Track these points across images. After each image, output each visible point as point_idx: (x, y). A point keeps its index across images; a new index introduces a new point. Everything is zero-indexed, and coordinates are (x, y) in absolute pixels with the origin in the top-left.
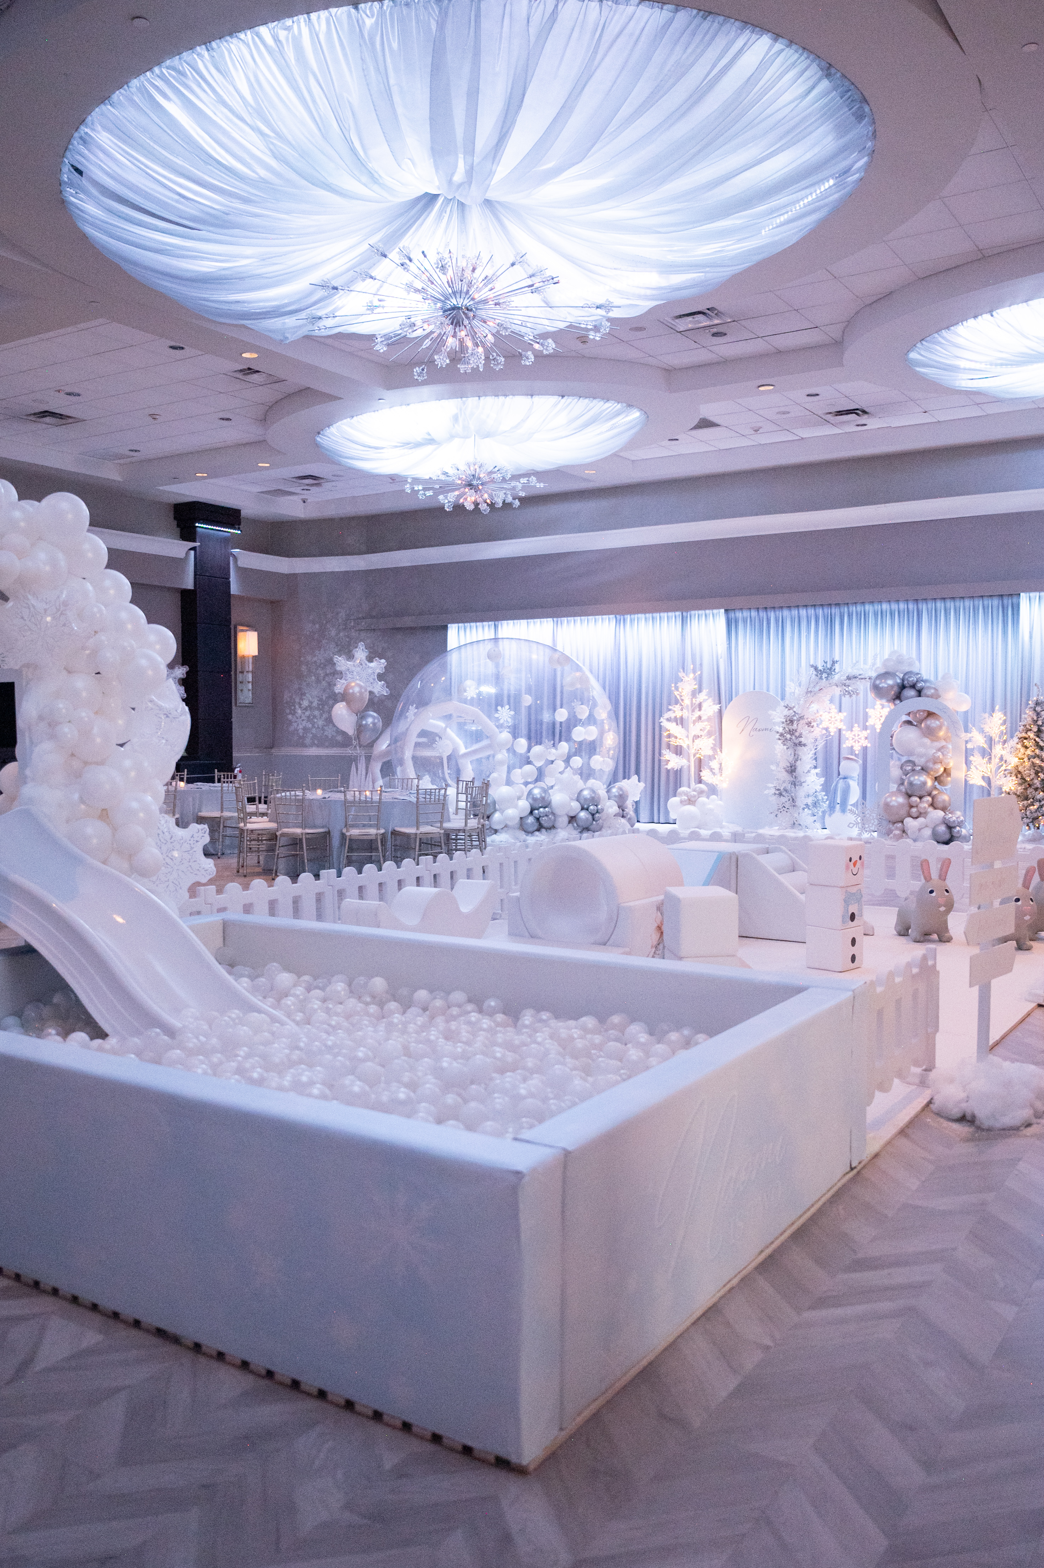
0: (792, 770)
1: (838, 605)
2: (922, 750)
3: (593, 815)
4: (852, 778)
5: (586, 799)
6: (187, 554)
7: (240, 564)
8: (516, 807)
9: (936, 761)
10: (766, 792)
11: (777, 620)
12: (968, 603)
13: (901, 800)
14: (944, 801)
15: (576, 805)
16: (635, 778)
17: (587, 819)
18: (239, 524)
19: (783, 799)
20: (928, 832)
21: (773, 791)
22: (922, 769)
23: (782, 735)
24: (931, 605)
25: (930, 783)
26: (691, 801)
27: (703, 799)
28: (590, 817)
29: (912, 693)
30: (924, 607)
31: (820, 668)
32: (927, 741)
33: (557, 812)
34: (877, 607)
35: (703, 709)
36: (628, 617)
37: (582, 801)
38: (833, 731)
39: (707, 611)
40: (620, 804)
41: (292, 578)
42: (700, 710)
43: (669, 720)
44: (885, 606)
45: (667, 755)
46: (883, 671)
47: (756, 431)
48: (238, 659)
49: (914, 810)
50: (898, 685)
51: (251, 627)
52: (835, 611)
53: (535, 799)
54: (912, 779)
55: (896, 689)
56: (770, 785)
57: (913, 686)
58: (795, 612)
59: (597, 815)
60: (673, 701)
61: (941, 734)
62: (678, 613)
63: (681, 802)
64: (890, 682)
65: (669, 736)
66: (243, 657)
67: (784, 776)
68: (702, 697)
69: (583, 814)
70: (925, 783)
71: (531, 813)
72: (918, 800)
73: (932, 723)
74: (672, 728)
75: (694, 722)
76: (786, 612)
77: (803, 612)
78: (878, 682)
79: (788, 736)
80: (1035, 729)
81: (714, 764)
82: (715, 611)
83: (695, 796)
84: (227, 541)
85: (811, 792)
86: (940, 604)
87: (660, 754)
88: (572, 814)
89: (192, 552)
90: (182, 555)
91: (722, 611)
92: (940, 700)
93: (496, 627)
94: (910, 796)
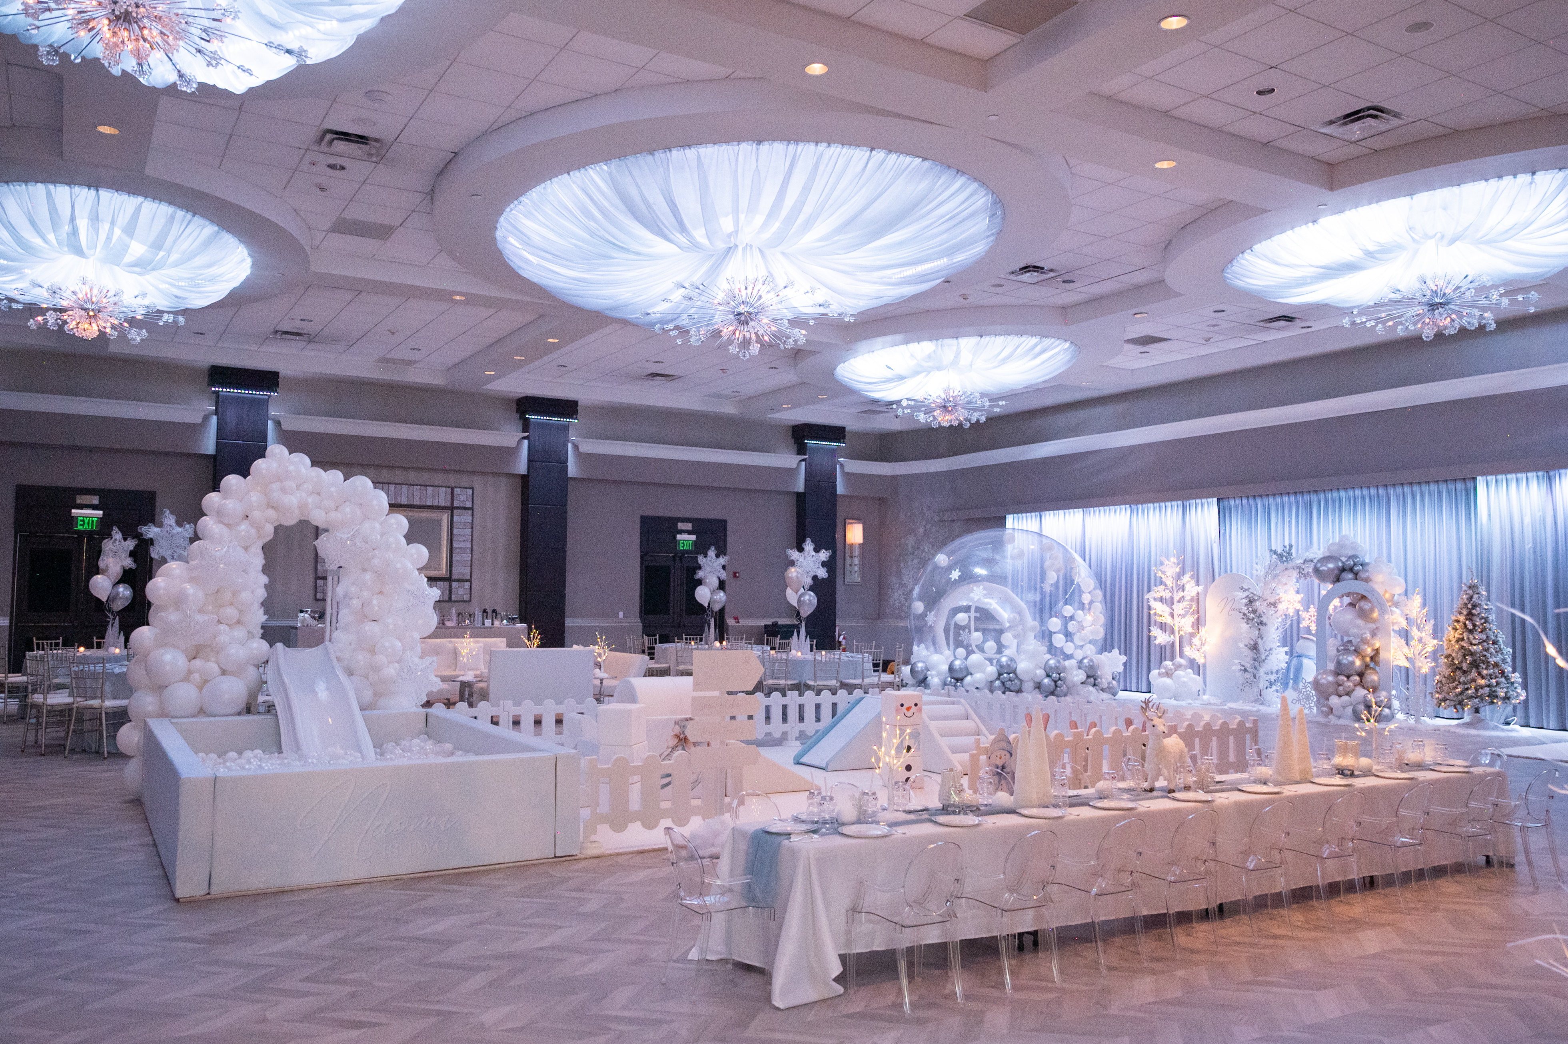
0: (1255, 647)
1: (1316, 492)
2: (1355, 631)
3: (1055, 682)
4: (1308, 657)
5: (1051, 668)
6: (799, 464)
7: (846, 470)
8: (983, 672)
9: (1365, 641)
10: (1234, 668)
11: (1264, 506)
12: (1434, 487)
13: (1331, 678)
14: (1373, 681)
15: (1040, 672)
16: (1116, 651)
17: (1049, 685)
18: (844, 437)
19: (1247, 675)
20: (1349, 710)
21: (1239, 667)
22: (1355, 651)
23: (1244, 614)
24: (1399, 490)
25: (1358, 663)
26: (1168, 674)
27: (1180, 673)
28: (1053, 684)
29: (1350, 576)
30: (1391, 491)
31: (1279, 551)
32: (1360, 622)
33: (1021, 677)
34: (1351, 493)
35: (1187, 589)
36: (1140, 506)
37: (1048, 670)
38: (1291, 612)
39: (1203, 500)
40: (1090, 673)
41: (894, 478)
42: (1183, 591)
43: (1155, 599)
44: (1358, 492)
45: (1155, 631)
46: (1327, 554)
47: (1207, 340)
48: (847, 547)
49: (1341, 688)
50: (1338, 568)
51: (858, 519)
52: (1314, 497)
53: (1001, 666)
54: (1341, 657)
55: (1336, 572)
56: (1237, 661)
57: (1351, 570)
58: (1279, 499)
59: (1059, 682)
60: (1158, 583)
61: (1375, 615)
62: (1180, 502)
63: (1159, 674)
64: (1331, 566)
65: (1155, 614)
66: (852, 545)
67: (1247, 652)
68: (1186, 578)
69: (1046, 681)
70: (1353, 663)
71: (998, 678)
72: (1345, 679)
73: (1366, 606)
74: (1159, 608)
75: (1179, 601)
76: (1271, 500)
77: (1286, 499)
78: (1319, 565)
79: (1252, 615)
80: (1465, 612)
81: (1196, 641)
82: (1210, 500)
83: (1171, 670)
84: (833, 452)
85: (1275, 669)
86: (1407, 489)
87: (1149, 631)
88: (1038, 680)
89: (803, 463)
90: (794, 466)
91: (1215, 499)
92: (1370, 583)
93: (1041, 517)
94: (1339, 674)
